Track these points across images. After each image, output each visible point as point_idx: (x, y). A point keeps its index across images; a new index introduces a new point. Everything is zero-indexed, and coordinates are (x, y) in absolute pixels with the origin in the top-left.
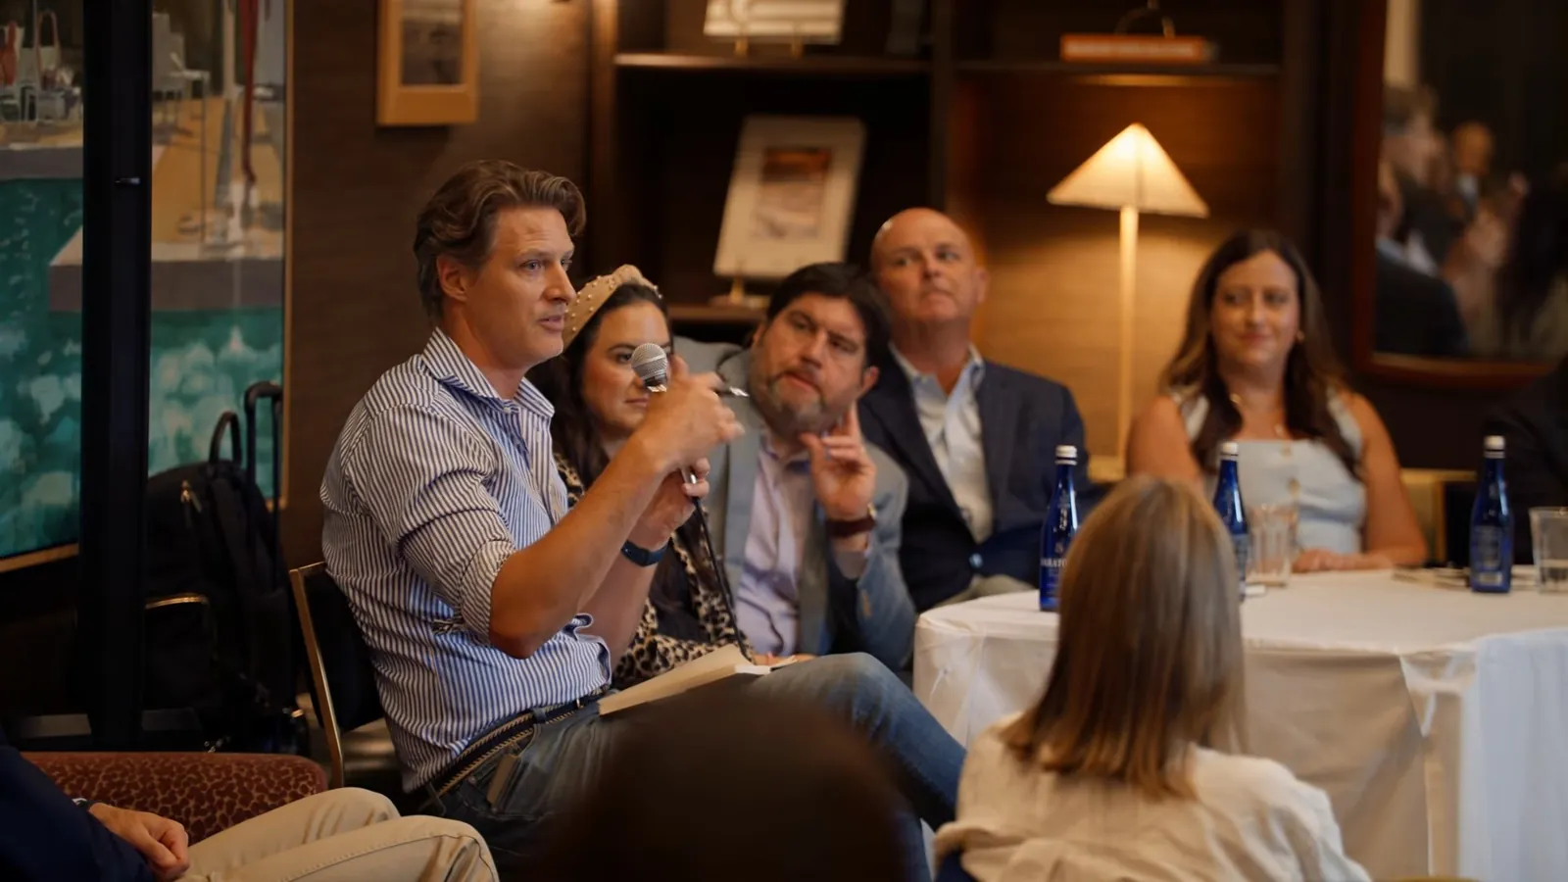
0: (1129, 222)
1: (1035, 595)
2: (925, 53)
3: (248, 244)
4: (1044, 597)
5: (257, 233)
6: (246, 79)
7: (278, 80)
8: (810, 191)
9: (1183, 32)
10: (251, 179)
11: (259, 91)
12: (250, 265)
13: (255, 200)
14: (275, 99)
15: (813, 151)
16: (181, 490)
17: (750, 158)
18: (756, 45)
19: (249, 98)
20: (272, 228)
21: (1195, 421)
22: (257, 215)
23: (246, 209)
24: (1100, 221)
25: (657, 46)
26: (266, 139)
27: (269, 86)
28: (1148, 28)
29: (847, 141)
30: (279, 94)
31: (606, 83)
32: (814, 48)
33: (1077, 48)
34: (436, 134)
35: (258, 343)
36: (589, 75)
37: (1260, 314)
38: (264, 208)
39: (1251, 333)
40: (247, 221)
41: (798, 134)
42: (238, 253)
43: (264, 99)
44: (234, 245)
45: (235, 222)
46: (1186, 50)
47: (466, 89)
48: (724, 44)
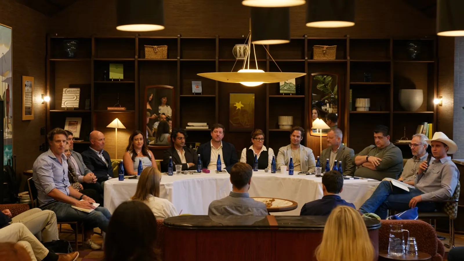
0: (116, 129)
1: (118, 179)
2: (90, 109)
3: (8, 137)
4: (119, 179)
5: (9, 135)
6: (8, 116)
7: (11, 115)
8: (75, 127)
9: (122, 107)
10: (8, 128)
11: (9, 117)
12: (8, 139)
13: (9, 131)
14: (11, 118)
15: (75, 122)
16: (4, 169)
17: (67, 123)
18: (68, 108)
19: (8, 118)
20: (11, 134)
21: (132, 155)
22: (9, 133)
23: (8, 132)
24: (113, 130)
25: (54, 109)
26: (10, 123)
27: (10, 116)
28: (118, 106)
29: (80, 120)
30: (11, 117)
31: (48, 113)
32: (75, 109)
33: (109, 108)
34: (29, 121)
35: (9, 149)
36: (46, 113)
37: (140, 141)
38: (10, 132)
39: (139, 144)
40: (8, 134)
41: (73, 119)
42: (7, 138)
43: (10, 118)
44: (7, 137)
45: (7, 134)
46: (123, 109)
47: (33, 115)
48: (64, 108)
